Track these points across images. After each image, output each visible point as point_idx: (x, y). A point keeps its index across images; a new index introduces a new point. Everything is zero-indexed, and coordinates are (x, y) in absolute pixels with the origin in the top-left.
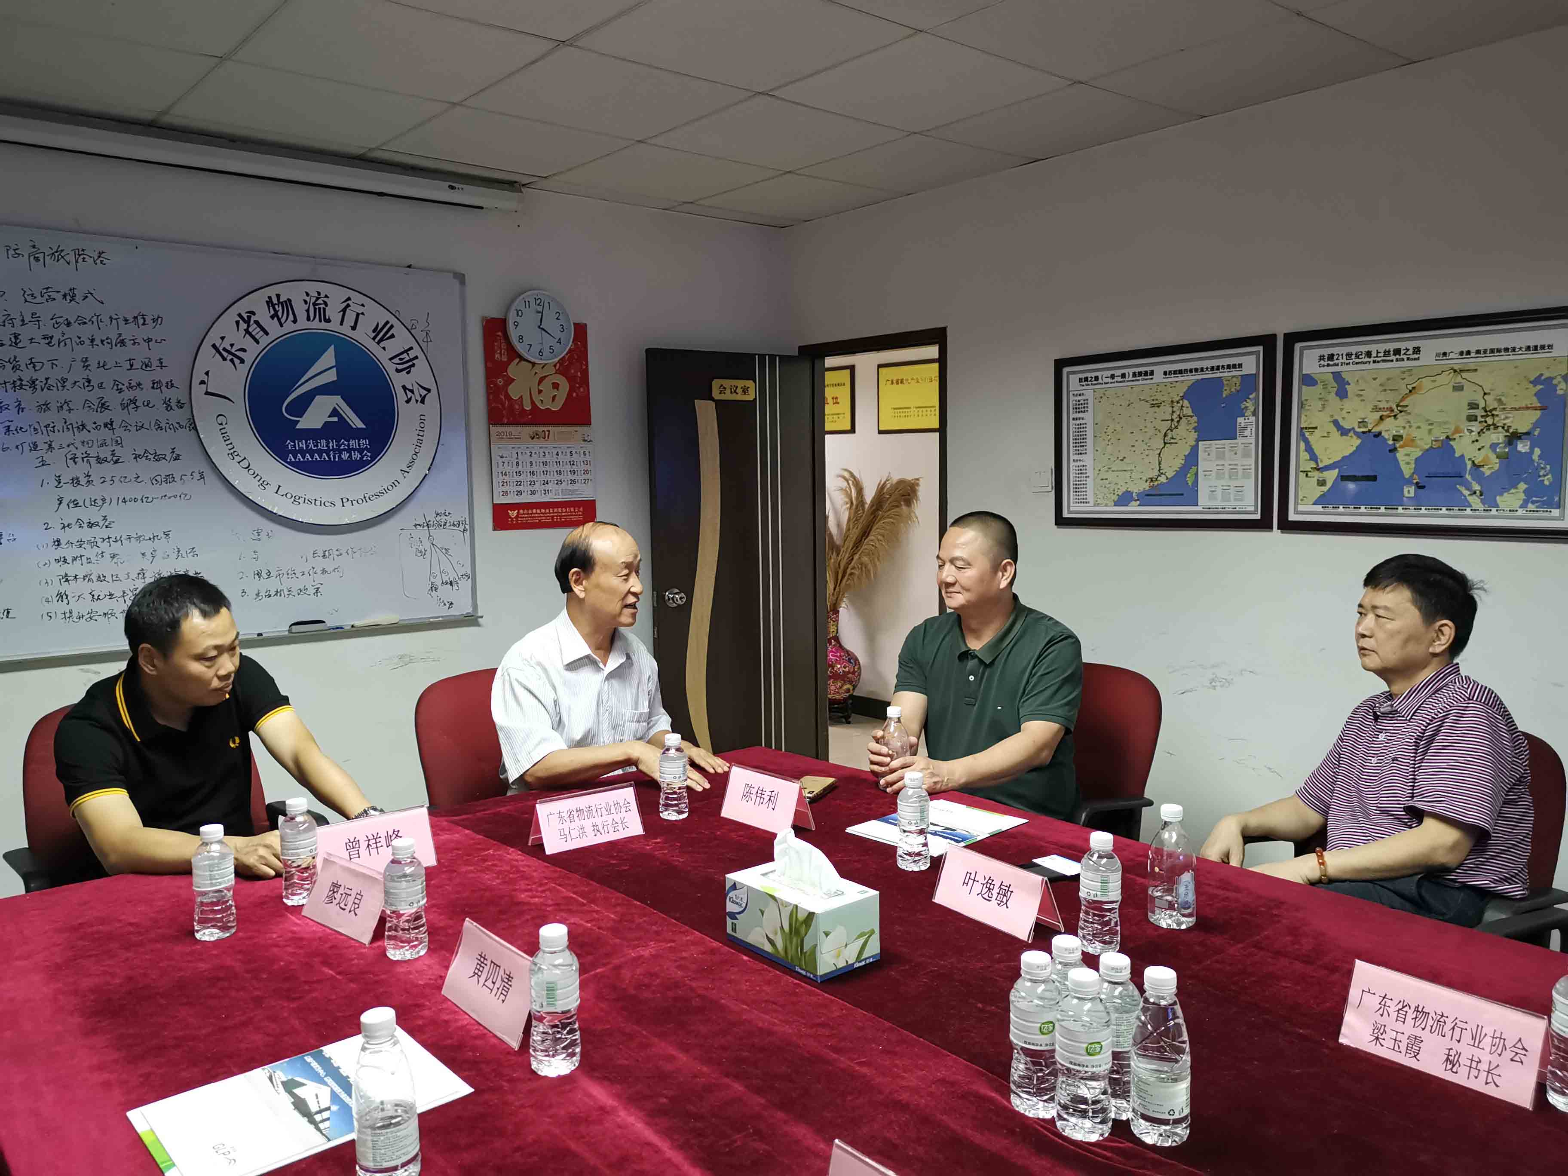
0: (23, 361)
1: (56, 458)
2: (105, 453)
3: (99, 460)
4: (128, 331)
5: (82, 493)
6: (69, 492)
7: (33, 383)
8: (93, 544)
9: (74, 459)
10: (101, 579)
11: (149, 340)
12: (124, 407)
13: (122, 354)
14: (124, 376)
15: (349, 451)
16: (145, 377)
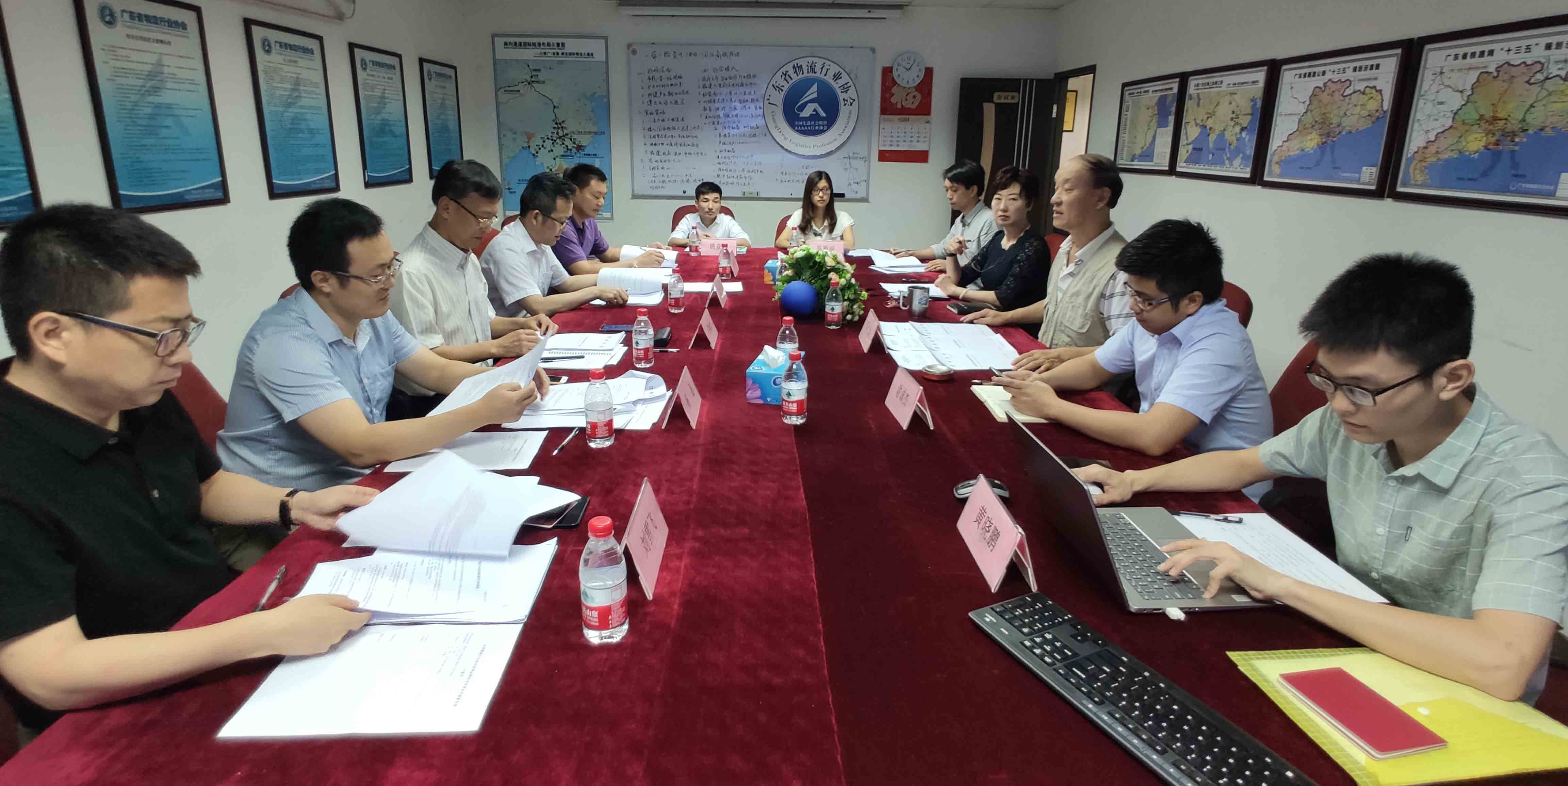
0: (712, 93)
1: (719, 127)
2: (735, 126)
3: (733, 128)
4: (745, 81)
5: (726, 140)
6: (723, 139)
7: (714, 100)
8: (729, 158)
9: (725, 128)
10: (730, 171)
11: (751, 84)
12: (742, 109)
13: (742, 90)
14: (742, 97)
15: (819, 126)
16: (749, 98)
